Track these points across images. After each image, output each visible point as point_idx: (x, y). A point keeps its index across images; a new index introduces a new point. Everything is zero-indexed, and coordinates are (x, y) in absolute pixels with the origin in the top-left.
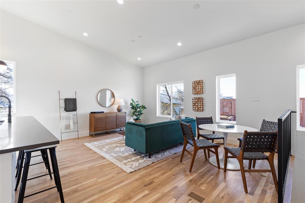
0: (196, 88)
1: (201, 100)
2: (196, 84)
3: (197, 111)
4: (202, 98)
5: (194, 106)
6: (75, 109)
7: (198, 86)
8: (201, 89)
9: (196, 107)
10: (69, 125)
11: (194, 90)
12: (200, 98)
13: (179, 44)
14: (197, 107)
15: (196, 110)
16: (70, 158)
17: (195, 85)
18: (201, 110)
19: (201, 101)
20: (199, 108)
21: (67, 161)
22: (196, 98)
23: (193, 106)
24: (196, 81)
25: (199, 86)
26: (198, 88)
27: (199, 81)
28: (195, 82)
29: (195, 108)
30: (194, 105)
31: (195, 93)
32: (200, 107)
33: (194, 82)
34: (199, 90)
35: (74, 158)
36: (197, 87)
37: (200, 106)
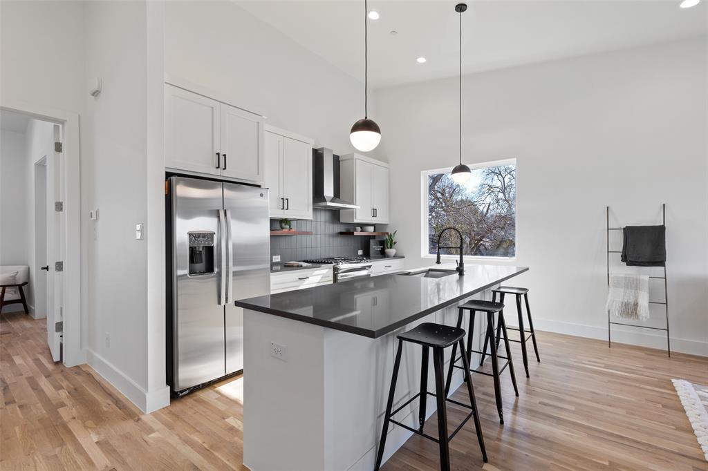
6: (657, 259)
10: (636, 305)
16: (589, 400)
21: (570, 403)
35: (600, 406)
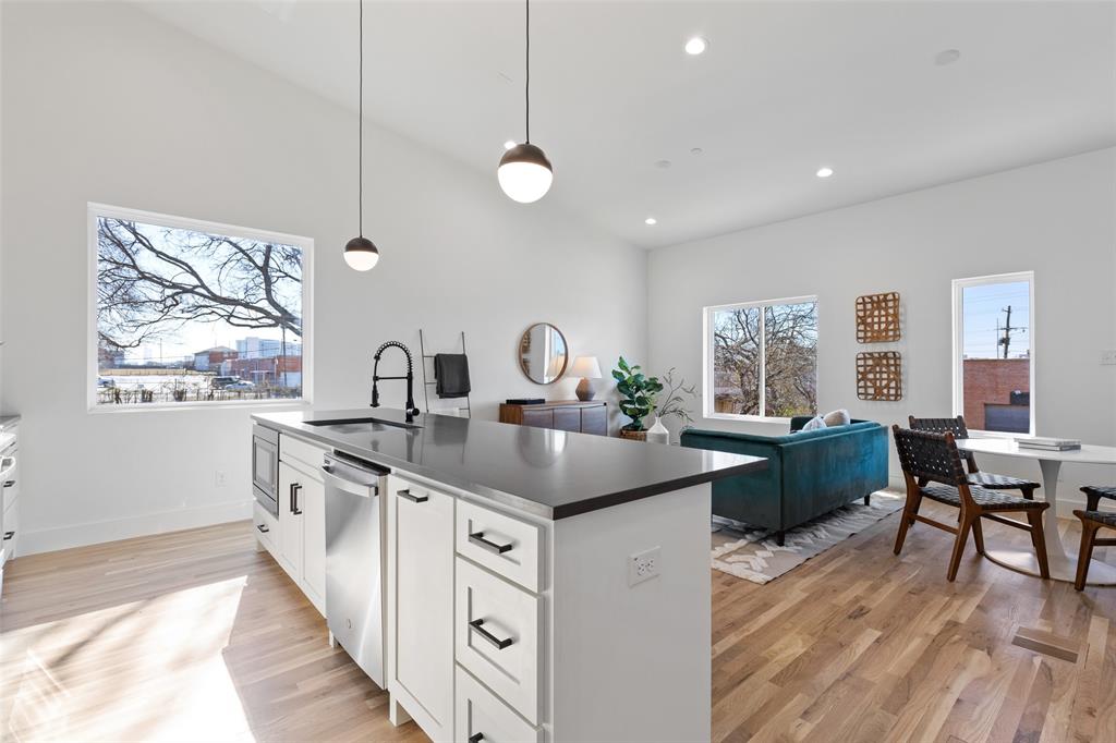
0: (869, 320)
1: (892, 362)
2: (869, 306)
3: (874, 399)
4: (894, 353)
5: (862, 384)
6: (464, 390)
7: (876, 313)
8: (887, 323)
9: (869, 384)
11: (862, 327)
12: (886, 353)
13: (825, 173)
14: (874, 386)
15: (870, 397)
17: (865, 310)
18: (888, 395)
19: (888, 366)
20: (881, 388)
22: (871, 354)
23: (859, 381)
24: (870, 297)
25: (883, 313)
26: (879, 320)
27: (881, 297)
28: (867, 300)
29: (866, 387)
30: (862, 379)
31: (865, 338)
32: (888, 386)
33: (860, 301)
34: (883, 326)
36: (872, 316)
37: (884, 383)
